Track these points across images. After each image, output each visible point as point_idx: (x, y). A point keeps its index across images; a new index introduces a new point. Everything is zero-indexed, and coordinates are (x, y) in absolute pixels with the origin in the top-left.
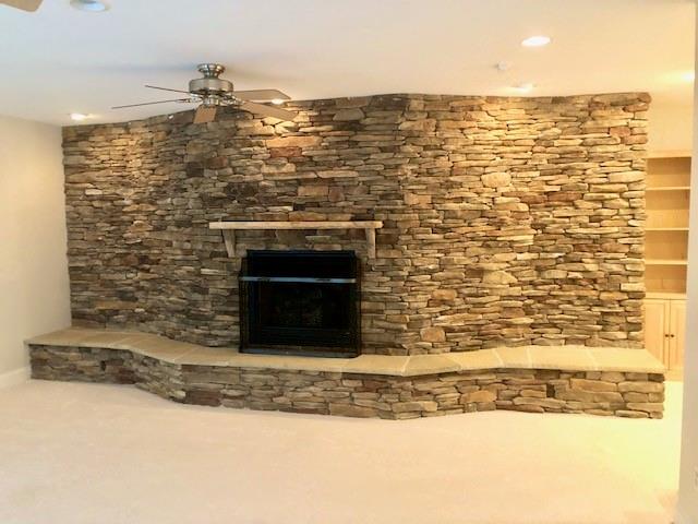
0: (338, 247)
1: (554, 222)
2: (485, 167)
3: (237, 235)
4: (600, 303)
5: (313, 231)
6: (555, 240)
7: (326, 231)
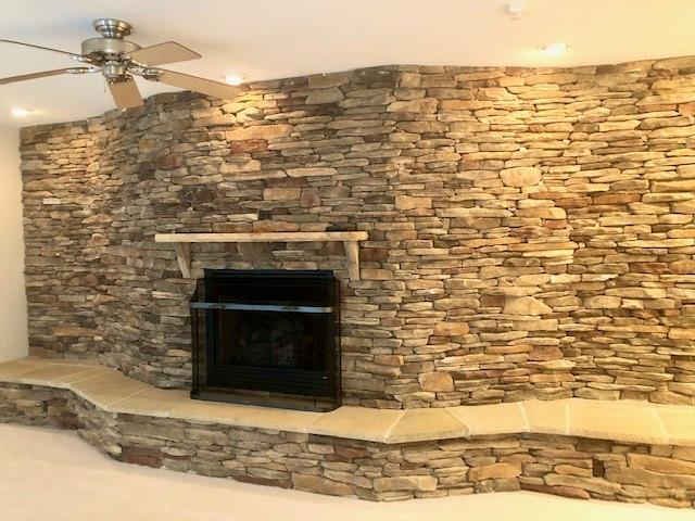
0: (312, 266)
1: (601, 233)
2: (505, 160)
3: (192, 251)
4: (671, 344)
5: (282, 245)
6: (604, 256)
7: (298, 244)
